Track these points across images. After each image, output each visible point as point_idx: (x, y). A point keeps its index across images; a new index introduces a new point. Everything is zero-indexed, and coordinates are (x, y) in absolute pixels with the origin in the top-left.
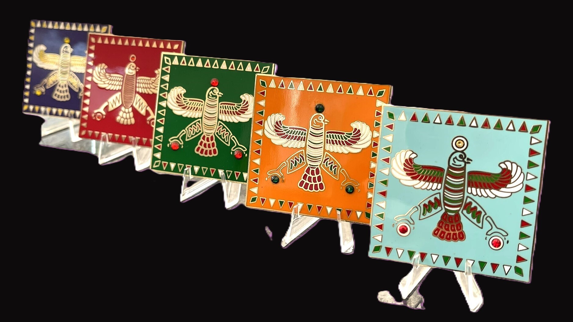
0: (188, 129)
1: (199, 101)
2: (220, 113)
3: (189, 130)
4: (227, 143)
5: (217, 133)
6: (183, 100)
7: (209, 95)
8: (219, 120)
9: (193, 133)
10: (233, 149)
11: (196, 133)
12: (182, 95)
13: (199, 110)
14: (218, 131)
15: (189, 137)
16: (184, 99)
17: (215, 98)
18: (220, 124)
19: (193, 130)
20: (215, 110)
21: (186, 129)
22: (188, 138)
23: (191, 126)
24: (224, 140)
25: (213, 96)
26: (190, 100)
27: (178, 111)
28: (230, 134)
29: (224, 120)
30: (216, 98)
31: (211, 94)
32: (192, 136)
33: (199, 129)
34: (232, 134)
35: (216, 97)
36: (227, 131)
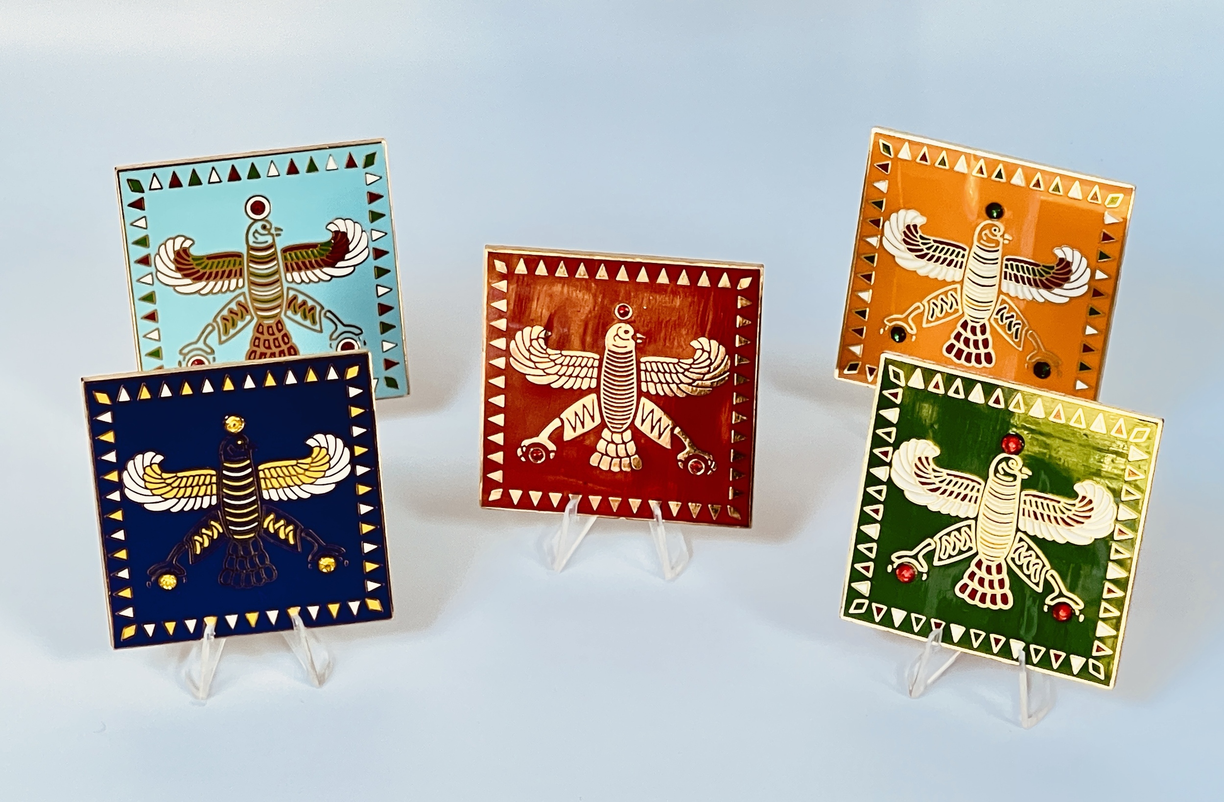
0: (940, 538)
1: (973, 481)
2: (1024, 514)
3: (944, 543)
4: (1037, 584)
5: (1013, 559)
6: (930, 471)
7: (996, 471)
8: (1018, 530)
9: (954, 549)
10: (1052, 600)
11: (961, 552)
12: (930, 460)
13: (970, 501)
14: (1016, 556)
15: (942, 557)
16: (934, 470)
17: (1011, 479)
18: (1021, 540)
19: (952, 545)
20: (1012, 507)
21: (937, 538)
22: (940, 559)
23: (949, 534)
24: (1029, 576)
25: (1006, 474)
26: (948, 475)
27: (917, 495)
28: (1044, 566)
29: (1032, 534)
30: (1015, 479)
31: (1003, 468)
32: (950, 556)
33: (968, 544)
34: (1048, 566)
35: (1015, 477)
36: (1038, 557)
